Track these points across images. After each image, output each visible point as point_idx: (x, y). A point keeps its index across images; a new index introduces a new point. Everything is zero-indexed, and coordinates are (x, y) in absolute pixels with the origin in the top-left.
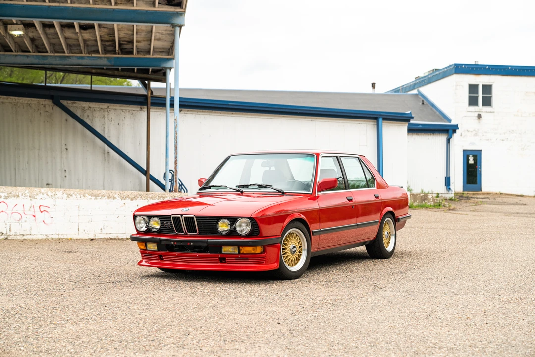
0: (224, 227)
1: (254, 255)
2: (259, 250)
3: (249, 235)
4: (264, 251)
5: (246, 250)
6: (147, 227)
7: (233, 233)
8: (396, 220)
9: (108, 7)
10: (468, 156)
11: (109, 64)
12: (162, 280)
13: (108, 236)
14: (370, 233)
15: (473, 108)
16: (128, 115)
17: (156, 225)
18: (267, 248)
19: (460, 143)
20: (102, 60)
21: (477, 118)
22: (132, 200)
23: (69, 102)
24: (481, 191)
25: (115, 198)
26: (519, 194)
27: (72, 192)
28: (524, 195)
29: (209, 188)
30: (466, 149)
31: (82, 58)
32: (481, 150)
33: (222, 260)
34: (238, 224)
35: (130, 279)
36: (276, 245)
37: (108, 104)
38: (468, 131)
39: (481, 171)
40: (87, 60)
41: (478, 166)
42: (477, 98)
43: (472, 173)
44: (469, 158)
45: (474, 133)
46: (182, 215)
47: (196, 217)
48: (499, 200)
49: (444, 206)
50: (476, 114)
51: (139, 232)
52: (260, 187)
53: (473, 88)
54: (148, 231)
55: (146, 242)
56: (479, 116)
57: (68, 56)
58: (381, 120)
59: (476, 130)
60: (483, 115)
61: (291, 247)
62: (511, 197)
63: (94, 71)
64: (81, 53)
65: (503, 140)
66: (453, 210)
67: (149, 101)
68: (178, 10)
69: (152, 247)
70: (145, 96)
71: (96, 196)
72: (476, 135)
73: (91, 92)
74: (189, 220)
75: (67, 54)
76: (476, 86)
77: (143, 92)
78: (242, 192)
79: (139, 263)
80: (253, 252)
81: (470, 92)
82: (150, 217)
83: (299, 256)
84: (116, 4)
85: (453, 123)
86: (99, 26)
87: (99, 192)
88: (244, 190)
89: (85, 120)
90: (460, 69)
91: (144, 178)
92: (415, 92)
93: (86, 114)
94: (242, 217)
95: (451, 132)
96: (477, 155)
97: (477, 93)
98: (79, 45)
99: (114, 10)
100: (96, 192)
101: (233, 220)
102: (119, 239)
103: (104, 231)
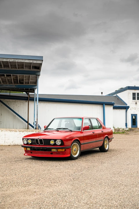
0: (52, 142)
1: (62, 152)
2: (64, 150)
3: (60, 145)
4: (65, 151)
5: (60, 150)
6: (27, 142)
7: (55, 144)
8: (109, 139)
9: (16, 69)
10: (133, 116)
11: (16, 87)
12: (32, 160)
13: (15, 144)
14: (100, 144)
15: (134, 101)
16: (22, 103)
17: (30, 142)
18: (66, 149)
19: (130, 112)
20: (14, 86)
21: (135, 104)
22: (23, 132)
23: (3, 99)
24: (137, 127)
25: (17, 131)
27: (3, 129)
29: (48, 129)
31: (7, 85)
32: (137, 114)
33: (52, 153)
34: (57, 141)
35: (21, 160)
36: (69, 148)
37: (15, 100)
38: (133, 108)
39: (137, 121)
40: (8, 86)
41: (136, 119)
42: (135, 97)
43: (134, 122)
46: (38, 139)
47: (43, 139)
49: (125, 133)
50: (135, 102)
51: (24, 144)
52: (64, 129)
53: (134, 94)
54: (27, 144)
55: (26, 147)
57: (2, 85)
58: (104, 105)
60: (137, 103)
61: (74, 149)
63: (11, 89)
64: (7, 83)
66: (128, 134)
67: (29, 99)
68: (38, 70)
69: (29, 149)
70: (27, 97)
71: (11, 131)
72: (135, 109)
73: (10, 96)
74: (41, 140)
75: (2, 84)
76: (135, 93)
77: (27, 96)
78: (58, 131)
79: (24, 155)
80: (62, 151)
81: (133, 96)
82: (28, 139)
83: (77, 152)
84: (18, 68)
85: (128, 105)
86: (13, 75)
87: (12, 129)
88: (59, 130)
89: (8, 105)
90: (129, 88)
91: (27, 124)
92: (115, 95)
93: (8, 103)
94: (58, 139)
95: (127, 108)
96: (136, 116)
97: (135, 96)
98: (6, 81)
99: (17, 70)
100: (11, 129)
101: (55, 140)
102: (18, 145)
103: (13, 142)
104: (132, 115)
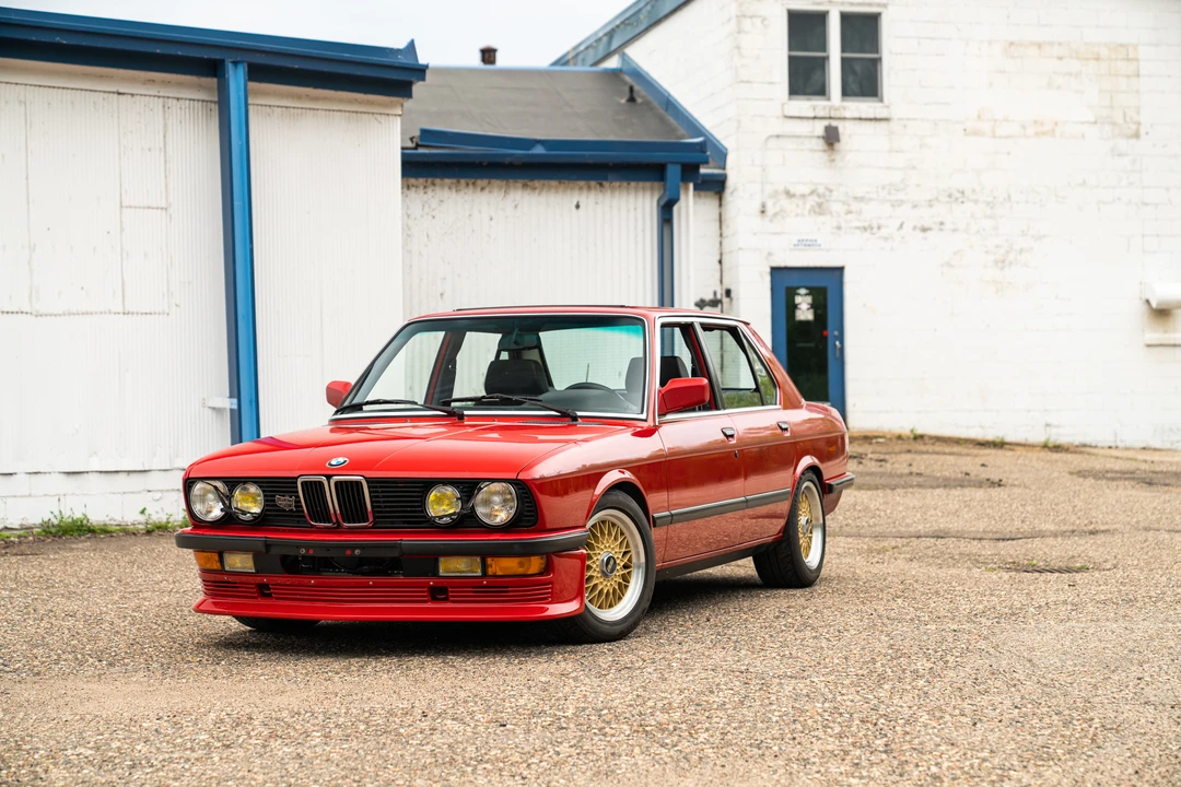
10: (791, 293)
15: (804, 106)
21: (821, 144)
26: (990, 436)
28: (1008, 439)
30: (782, 264)
32: (841, 270)
38: (789, 194)
39: (842, 350)
41: (832, 332)
42: (822, 63)
44: (798, 299)
45: (812, 201)
48: (899, 463)
50: (819, 128)
53: (805, 27)
56: (831, 137)
59: (821, 190)
60: (845, 129)
62: (956, 449)
65: (924, 230)
72: (820, 209)
76: (820, 18)
81: (792, 45)
92: (613, 63)
95: (673, 172)
96: (826, 286)
97: (823, 46)
104: (785, 282)
